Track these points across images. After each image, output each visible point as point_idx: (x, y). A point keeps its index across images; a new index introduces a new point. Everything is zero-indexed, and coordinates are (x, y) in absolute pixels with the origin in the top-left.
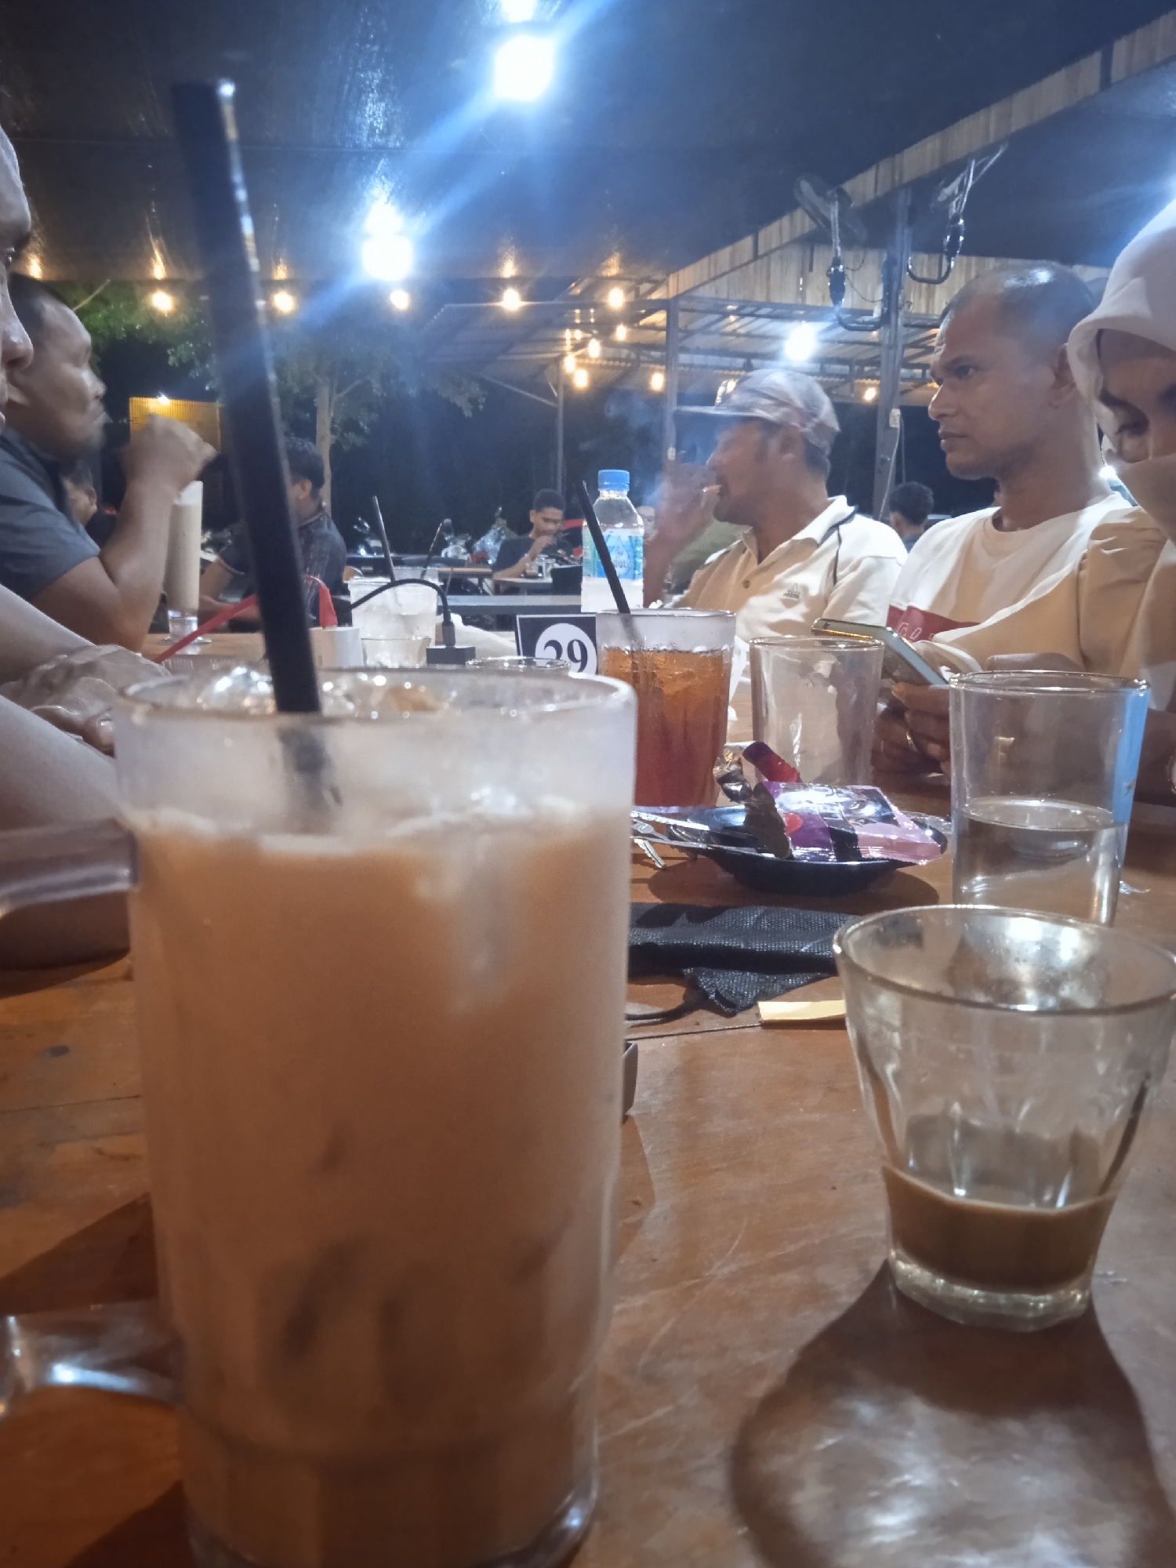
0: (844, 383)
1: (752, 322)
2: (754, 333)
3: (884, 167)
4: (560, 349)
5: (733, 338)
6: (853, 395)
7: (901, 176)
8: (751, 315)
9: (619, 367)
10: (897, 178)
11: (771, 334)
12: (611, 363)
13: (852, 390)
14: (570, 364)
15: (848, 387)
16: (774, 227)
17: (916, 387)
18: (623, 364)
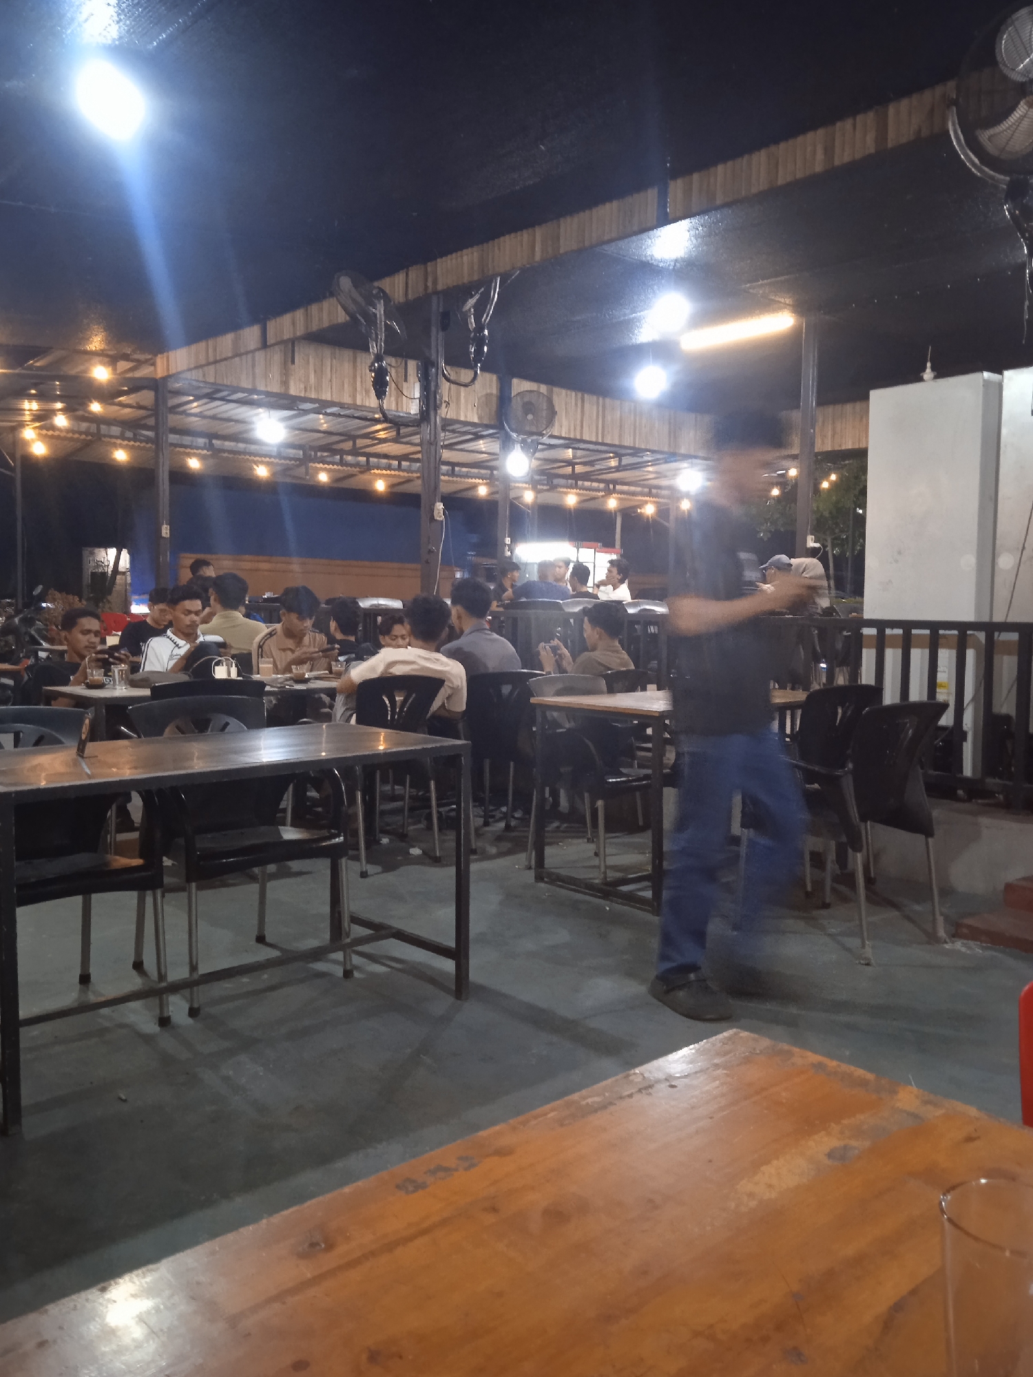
0: (298, 466)
1: (223, 405)
2: (219, 416)
3: (415, 273)
4: (20, 418)
5: (197, 419)
6: (307, 477)
7: (435, 282)
8: (222, 399)
9: (78, 440)
10: (430, 284)
11: (234, 418)
12: (76, 436)
13: (307, 473)
14: (29, 433)
15: (302, 470)
16: (287, 319)
17: (361, 472)
18: (83, 437)
